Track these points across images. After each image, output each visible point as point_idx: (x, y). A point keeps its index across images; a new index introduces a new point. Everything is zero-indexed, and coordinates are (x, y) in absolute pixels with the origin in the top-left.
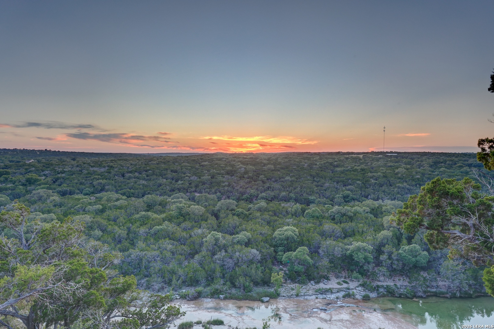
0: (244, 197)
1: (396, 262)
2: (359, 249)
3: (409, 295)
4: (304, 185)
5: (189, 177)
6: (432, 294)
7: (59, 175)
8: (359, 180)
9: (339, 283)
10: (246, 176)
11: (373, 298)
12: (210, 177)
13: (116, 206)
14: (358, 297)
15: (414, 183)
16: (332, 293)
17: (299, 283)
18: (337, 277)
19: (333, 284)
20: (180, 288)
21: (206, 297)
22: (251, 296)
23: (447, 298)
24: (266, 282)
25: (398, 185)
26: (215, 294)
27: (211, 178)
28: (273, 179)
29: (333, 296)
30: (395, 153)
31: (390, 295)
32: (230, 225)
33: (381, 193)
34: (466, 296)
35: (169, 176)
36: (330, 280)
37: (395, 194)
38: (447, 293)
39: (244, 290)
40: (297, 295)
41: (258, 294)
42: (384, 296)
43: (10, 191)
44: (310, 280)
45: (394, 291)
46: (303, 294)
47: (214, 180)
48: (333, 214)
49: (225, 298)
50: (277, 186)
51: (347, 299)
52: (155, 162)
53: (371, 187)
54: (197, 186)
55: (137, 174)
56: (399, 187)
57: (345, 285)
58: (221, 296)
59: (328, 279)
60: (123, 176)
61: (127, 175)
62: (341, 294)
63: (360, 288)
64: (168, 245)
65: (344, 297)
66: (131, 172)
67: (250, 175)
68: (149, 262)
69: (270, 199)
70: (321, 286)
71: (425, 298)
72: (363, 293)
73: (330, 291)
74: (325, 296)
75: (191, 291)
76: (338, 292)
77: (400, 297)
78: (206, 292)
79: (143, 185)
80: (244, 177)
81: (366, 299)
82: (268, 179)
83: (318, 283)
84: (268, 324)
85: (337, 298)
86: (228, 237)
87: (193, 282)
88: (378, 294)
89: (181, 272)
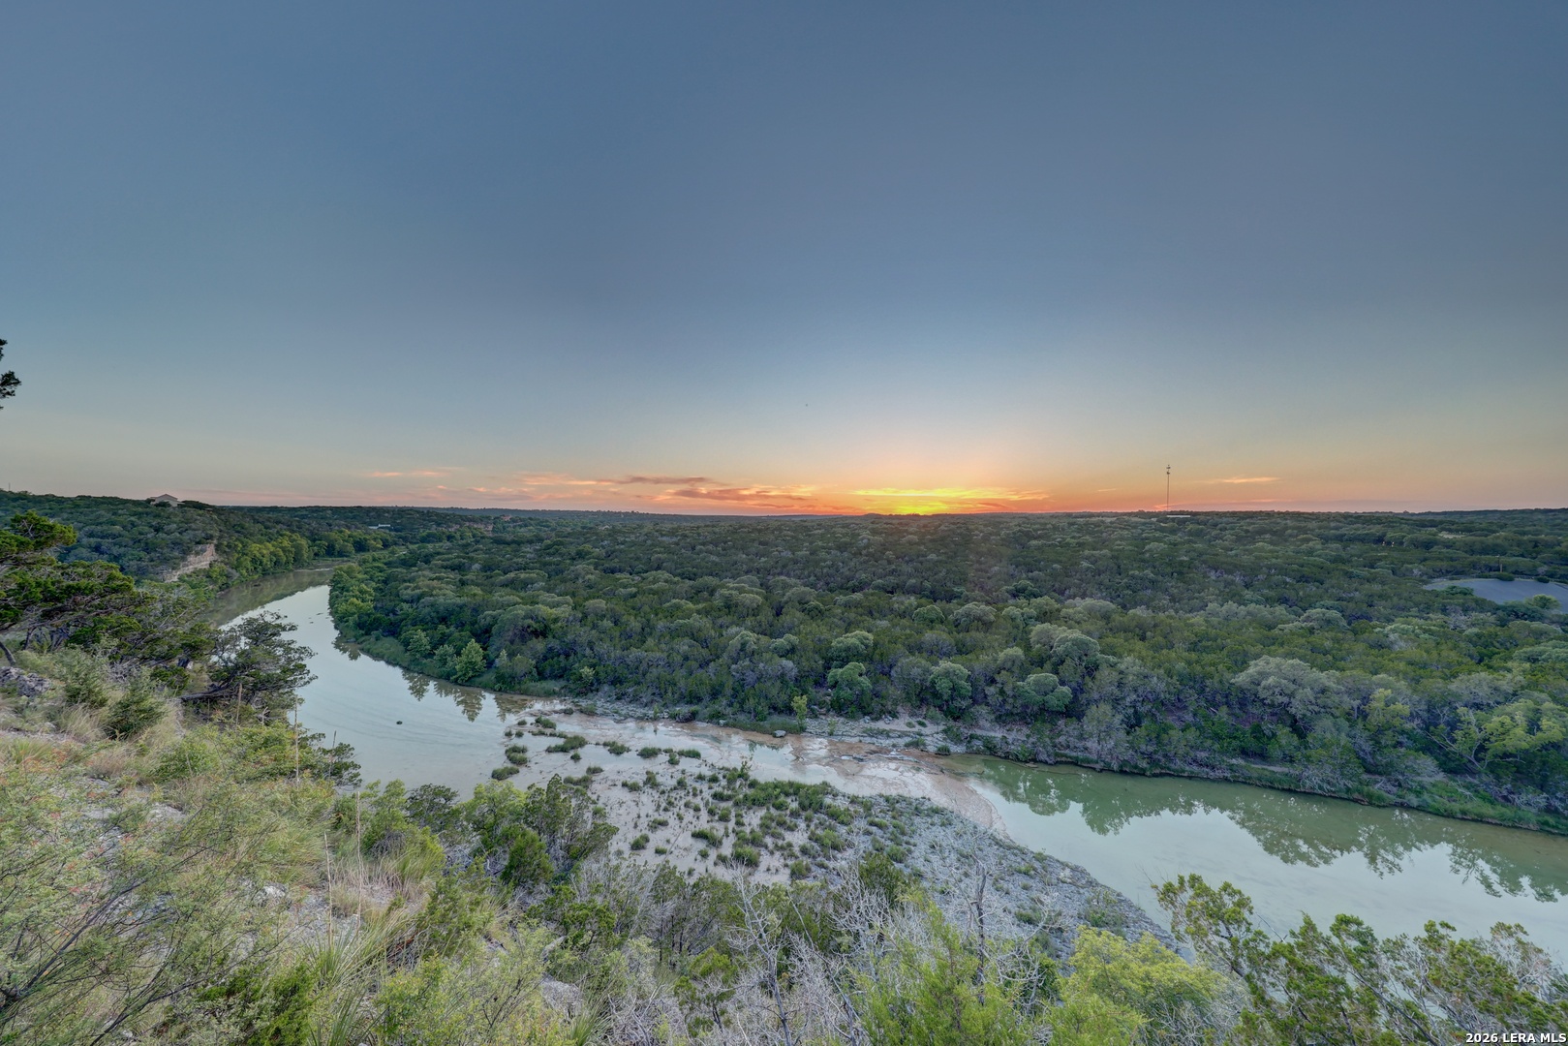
0: (851, 584)
1: (1011, 700)
2: (947, 674)
3: (1020, 757)
4: (954, 569)
5: (780, 552)
6: (1069, 760)
7: (617, 547)
8: (1060, 562)
9: (909, 725)
10: (864, 552)
11: (957, 753)
12: (808, 553)
13: (652, 589)
14: (932, 749)
15: (1169, 570)
16: (888, 736)
17: (846, 717)
18: (912, 715)
19: (899, 725)
20: (675, 705)
21: (702, 720)
22: (761, 727)
23: (1094, 769)
24: (789, 710)
25: (1132, 572)
26: (714, 718)
27: (811, 554)
28: (907, 558)
29: (886, 742)
30: (1188, 513)
31: (988, 752)
32: (785, 625)
33: (1093, 587)
34: (1136, 771)
35: (753, 550)
36: (897, 718)
37: (1120, 589)
38: (1097, 763)
39: (755, 717)
40: (831, 734)
41: (772, 724)
42: (978, 752)
43: (554, 567)
44: (865, 714)
45: (995, 747)
46: (840, 733)
47: (812, 557)
48: (959, 617)
49: (726, 725)
50: (907, 568)
51: (912, 750)
52: (746, 530)
53: (1078, 574)
54: (784, 566)
55: (710, 547)
56: (1133, 577)
57: (918, 728)
58: (721, 722)
59: (894, 715)
60: (693, 548)
61: (698, 547)
62: (902, 742)
63: (940, 735)
64: (684, 646)
65: (907, 745)
66: (704, 544)
67: (871, 550)
68: (649, 666)
69: (889, 589)
70: (881, 725)
71: (1051, 764)
72: (941, 744)
73: (887, 734)
74: (874, 740)
75: (684, 709)
76: (899, 737)
77: (1006, 758)
78: (704, 714)
79: (713, 562)
80: (861, 554)
81: (943, 752)
82: (897, 558)
83: (877, 719)
84: (748, 765)
85: (894, 746)
86: (764, 639)
87: (694, 698)
88: (967, 748)
89: (682, 683)
